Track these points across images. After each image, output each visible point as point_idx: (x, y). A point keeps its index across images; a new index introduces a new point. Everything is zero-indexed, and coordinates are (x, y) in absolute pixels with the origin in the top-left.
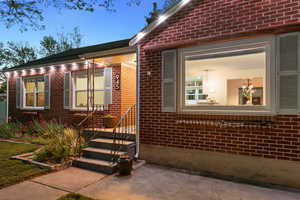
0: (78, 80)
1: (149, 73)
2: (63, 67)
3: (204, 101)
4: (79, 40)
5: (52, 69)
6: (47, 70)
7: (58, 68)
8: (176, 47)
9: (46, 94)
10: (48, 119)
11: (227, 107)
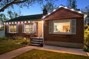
0: (26, 26)
1: (46, 25)
2: (22, 22)
3: (57, 31)
4: (20, 13)
5: (19, 23)
6: (17, 23)
7: (20, 22)
8: (52, 20)
9: (17, 29)
10: (18, 36)
11: (63, 33)
